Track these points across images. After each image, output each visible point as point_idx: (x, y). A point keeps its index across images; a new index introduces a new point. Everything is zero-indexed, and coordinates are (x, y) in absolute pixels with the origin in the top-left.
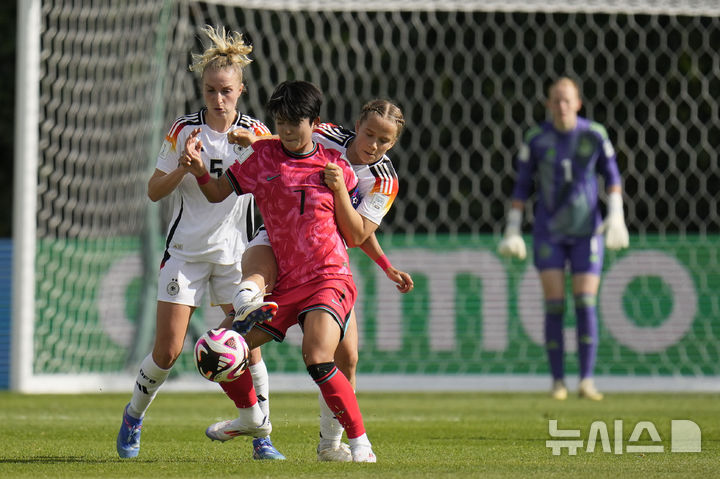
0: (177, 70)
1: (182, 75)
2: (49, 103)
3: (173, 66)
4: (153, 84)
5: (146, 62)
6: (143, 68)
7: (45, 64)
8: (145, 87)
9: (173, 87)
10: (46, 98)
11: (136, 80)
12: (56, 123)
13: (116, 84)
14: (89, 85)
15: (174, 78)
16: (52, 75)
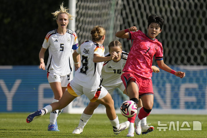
0: (118, 15)
1: (119, 17)
2: (78, 24)
3: (117, 14)
4: (111, 19)
5: (108, 13)
6: (107, 14)
7: (77, 13)
8: (108, 20)
9: (116, 20)
10: (77, 23)
11: (105, 18)
12: (80, 31)
13: (99, 19)
14: (91, 19)
15: (117, 18)
16: (79, 16)
